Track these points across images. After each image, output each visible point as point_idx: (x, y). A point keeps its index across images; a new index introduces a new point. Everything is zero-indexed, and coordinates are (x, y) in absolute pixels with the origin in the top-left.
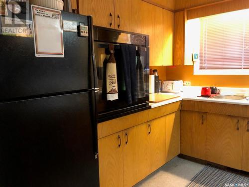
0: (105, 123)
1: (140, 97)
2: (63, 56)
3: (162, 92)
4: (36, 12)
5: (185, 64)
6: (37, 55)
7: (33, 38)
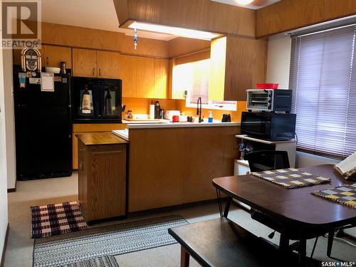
2: (54, 91)
3: (164, 118)
4: (42, 75)
5: (173, 98)
6: (42, 91)
7: (41, 85)
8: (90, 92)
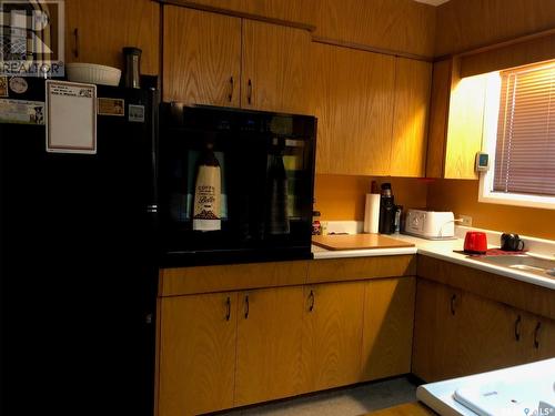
0: (190, 269)
1: (275, 232)
2: (95, 152)
3: (403, 232)
4: (52, 90)
5: (446, 177)
6: (48, 150)
7: (44, 126)
8: (219, 156)
